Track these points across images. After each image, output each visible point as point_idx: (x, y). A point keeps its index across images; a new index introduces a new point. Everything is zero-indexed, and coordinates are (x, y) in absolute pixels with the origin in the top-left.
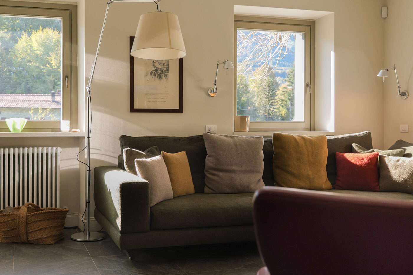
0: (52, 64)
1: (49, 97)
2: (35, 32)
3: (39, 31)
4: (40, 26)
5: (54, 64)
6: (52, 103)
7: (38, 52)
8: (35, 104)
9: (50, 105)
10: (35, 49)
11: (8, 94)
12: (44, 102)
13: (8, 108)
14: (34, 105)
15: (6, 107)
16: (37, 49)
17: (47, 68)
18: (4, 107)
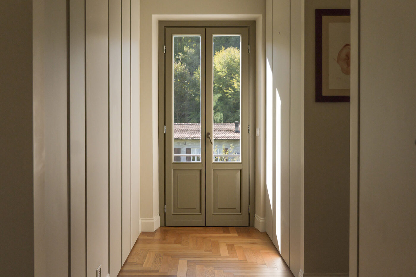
0: (235, 87)
1: (232, 127)
2: (218, 53)
3: (221, 51)
4: (223, 46)
5: (236, 87)
6: (236, 133)
7: (220, 73)
8: (219, 134)
9: (233, 136)
10: (218, 71)
11: (193, 123)
12: (227, 133)
13: (193, 139)
14: (217, 136)
15: (190, 138)
16: (220, 70)
17: (230, 91)
18: (189, 138)
